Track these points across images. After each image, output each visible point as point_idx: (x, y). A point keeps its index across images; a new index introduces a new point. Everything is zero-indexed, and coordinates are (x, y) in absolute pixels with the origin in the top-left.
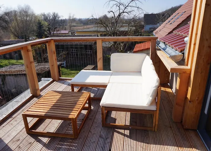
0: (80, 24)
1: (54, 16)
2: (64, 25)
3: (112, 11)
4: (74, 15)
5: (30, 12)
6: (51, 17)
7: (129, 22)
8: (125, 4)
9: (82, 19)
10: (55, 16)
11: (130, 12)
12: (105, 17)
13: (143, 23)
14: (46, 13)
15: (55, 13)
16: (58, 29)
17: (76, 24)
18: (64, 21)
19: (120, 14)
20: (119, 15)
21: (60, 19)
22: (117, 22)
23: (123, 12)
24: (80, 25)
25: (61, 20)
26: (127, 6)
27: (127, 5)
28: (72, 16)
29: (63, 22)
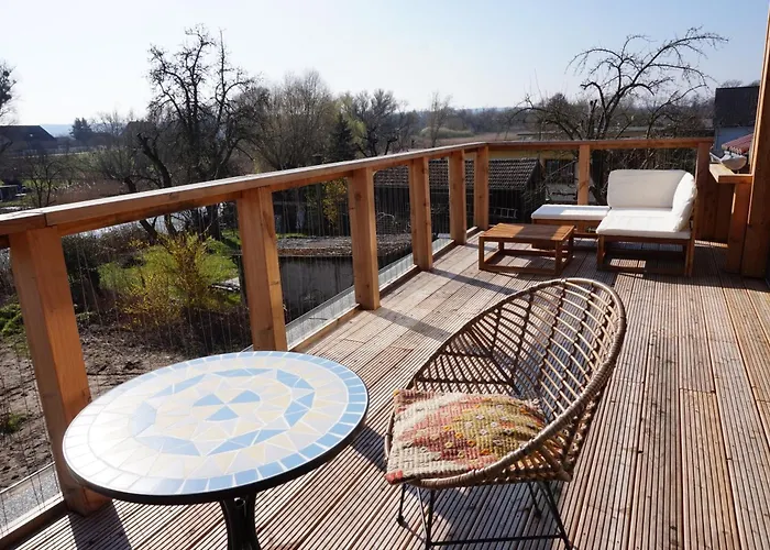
0: (465, 128)
1: (379, 103)
2: (410, 131)
3: (595, 84)
4: (449, 98)
5: (318, 91)
6: (370, 105)
7: (652, 116)
8: (639, 60)
9: (470, 111)
10: (382, 103)
11: (657, 83)
12: (559, 102)
13: (709, 123)
14: (354, 94)
15: (381, 93)
16: (397, 144)
17: (448, 130)
18: (410, 119)
19: (619, 90)
20: (619, 95)
21: (397, 111)
22: (608, 117)
23: (633, 85)
24: (464, 132)
25: (402, 115)
26: (648, 65)
27: (646, 62)
28: (442, 100)
29: (405, 121)
